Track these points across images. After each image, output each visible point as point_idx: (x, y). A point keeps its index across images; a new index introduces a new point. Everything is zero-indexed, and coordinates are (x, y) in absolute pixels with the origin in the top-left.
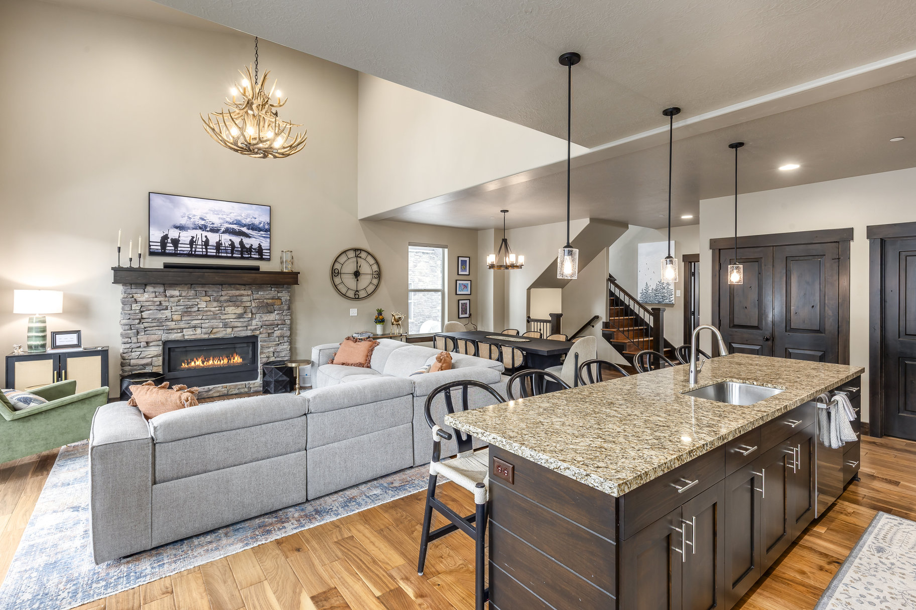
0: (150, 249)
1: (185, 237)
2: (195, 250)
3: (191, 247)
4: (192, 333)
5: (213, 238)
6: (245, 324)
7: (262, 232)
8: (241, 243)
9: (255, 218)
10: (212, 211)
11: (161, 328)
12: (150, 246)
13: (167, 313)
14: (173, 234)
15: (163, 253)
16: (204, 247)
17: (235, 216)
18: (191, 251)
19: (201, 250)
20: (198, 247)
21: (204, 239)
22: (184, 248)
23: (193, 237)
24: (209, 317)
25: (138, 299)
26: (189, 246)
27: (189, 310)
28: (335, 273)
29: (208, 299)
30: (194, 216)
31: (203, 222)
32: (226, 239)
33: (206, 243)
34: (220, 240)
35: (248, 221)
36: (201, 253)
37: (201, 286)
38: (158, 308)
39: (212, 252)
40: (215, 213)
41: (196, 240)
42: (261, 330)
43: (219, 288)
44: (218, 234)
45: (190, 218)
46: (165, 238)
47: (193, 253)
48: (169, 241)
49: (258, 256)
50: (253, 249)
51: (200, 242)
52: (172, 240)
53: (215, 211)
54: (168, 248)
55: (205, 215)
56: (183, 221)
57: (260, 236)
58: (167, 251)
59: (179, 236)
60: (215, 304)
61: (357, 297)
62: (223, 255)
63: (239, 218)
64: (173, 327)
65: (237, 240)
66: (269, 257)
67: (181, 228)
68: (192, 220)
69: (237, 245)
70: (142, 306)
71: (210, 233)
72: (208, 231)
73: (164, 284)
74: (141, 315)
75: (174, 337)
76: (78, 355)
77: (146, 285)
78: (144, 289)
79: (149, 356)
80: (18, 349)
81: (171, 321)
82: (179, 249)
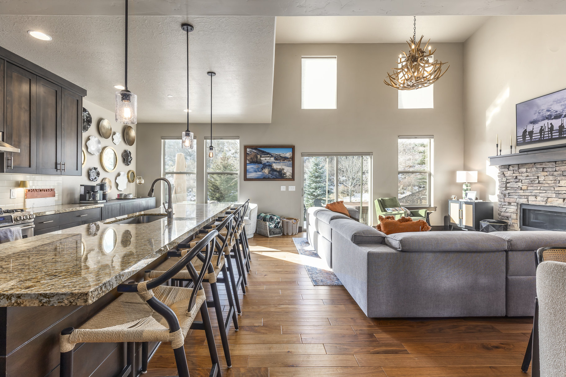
0: (517, 141)
1: (537, 128)
2: (544, 136)
3: (541, 135)
4: (534, 200)
5: (557, 124)
10: (555, 101)
11: (516, 194)
12: (517, 139)
13: (520, 184)
14: (530, 128)
15: (525, 143)
16: (550, 132)
18: (541, 137)
19: (547, 135)
20: (546, 133)
21: (550, 126)
22: (536, 136)
23: (542, 127)
24: (546, 188)
25: (506, 175)
26: (539, 134)
27: (533, 182)
29: (546, 174)
30: (543, 110)
31: (549, 113)
33: (551, 129)
34: (562, 124)
36: (548, 138)
37: (539, 164)
38: (515, 181)
39: (556, 135)
40: (558, 102)
41: (544, 128)
43: (553, 165)
44: (560, 119)
45: (540, 113)
46: (525, 131)
47: (542, 139)
48: (527, 133)
51: (547, 130)
52: (529, 132)
53: (559, 100)
54: (527, 139)
55: (550, 107)
56: (535, 117)
58: (526, 141)
59: (533, 129)
60: (551, 178)
64: (521, 194)
67: (534, 122)
68: (541, 114)
70: (507, 179)
71: (554, 120)
72: (552, 119)
73: (519, 164)
74: (506, 185)
75: (523, 201)
76: (467, 203)
77: (509, 165)
78: (508, 169)
79: (510, 212)
80: (454, 198)
81: (521, 190)
82: (533, 138)
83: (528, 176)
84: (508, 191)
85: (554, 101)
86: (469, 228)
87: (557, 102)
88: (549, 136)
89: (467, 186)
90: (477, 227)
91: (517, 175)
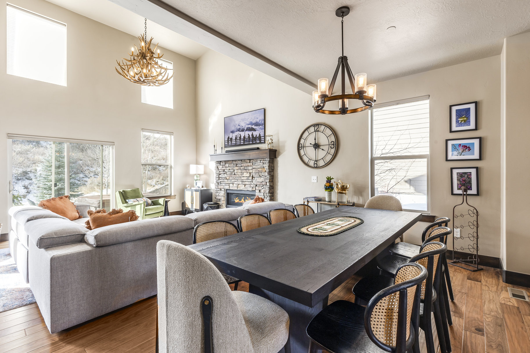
0: (225, 144)
3: (236, 141)
4: (232, 186)
5: (242, 134)
6: (249, 184)
7: (261, 126)
8: (252, 135)
9: (258, 118)
11: (224, 182)
12: (225, 143)
13: (226, 175)
14: (231, 136)
17: (250, 120)
18: (236, 143)
20: (238, 140)
21: (239, 136)
23: (236, 136)
24: (237, 178)
25: (219, 169)
26: (235, 141)
27: (232, 174)
28: (300, 147)
29: (238, 168)
30: (237, 124)
31: (239, 127)
32: (247, 134)
33: (240, 138)
34: (245, 135)
35: (254, 122)
37: (235, 161)
38: (223, 173)
42: (256, 187)
43: (240, 162)
49: (259, 142)
50: (257, 137)
52: (230, 139)
54: (229, 143)
55: (239, 123)
56: (233, 128)
57: (260, 129)
58: (229, 145)
60: (240, 171)
61: (315, 165)
62: (246, 143)
63: (251, 120)
64: (226, 182)
65: (250, 133)
66: (263, 141)
67: (233, 132)
68: (236, 127)
69: (251, 137)
70: (219, 172)
72: (241, 131)
73: (225, 161)
74: (219, 176)
75: (227, 187)
76: (196, 191)
77: (221, 161)
78: (220, 164)
79: (221, 196)
80: (189, 187)
81: (226, 179)
82: (232, 143)
83: (230, 170)
84: (220, 181)
85: (241, 120)
86: (197, 210)
87: (243, 120)
88: (239, 143)
89: (197, 177)
90: (202, 209)
91: (224, 168)
